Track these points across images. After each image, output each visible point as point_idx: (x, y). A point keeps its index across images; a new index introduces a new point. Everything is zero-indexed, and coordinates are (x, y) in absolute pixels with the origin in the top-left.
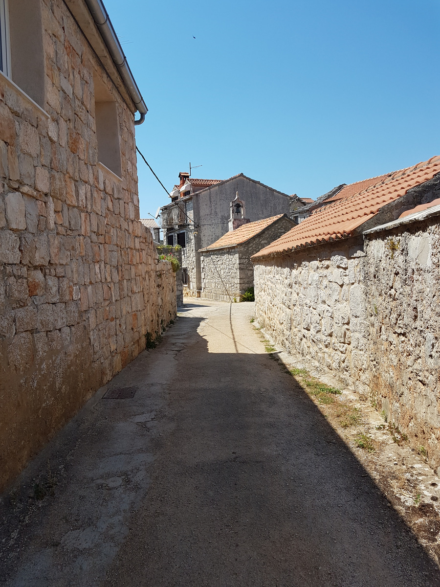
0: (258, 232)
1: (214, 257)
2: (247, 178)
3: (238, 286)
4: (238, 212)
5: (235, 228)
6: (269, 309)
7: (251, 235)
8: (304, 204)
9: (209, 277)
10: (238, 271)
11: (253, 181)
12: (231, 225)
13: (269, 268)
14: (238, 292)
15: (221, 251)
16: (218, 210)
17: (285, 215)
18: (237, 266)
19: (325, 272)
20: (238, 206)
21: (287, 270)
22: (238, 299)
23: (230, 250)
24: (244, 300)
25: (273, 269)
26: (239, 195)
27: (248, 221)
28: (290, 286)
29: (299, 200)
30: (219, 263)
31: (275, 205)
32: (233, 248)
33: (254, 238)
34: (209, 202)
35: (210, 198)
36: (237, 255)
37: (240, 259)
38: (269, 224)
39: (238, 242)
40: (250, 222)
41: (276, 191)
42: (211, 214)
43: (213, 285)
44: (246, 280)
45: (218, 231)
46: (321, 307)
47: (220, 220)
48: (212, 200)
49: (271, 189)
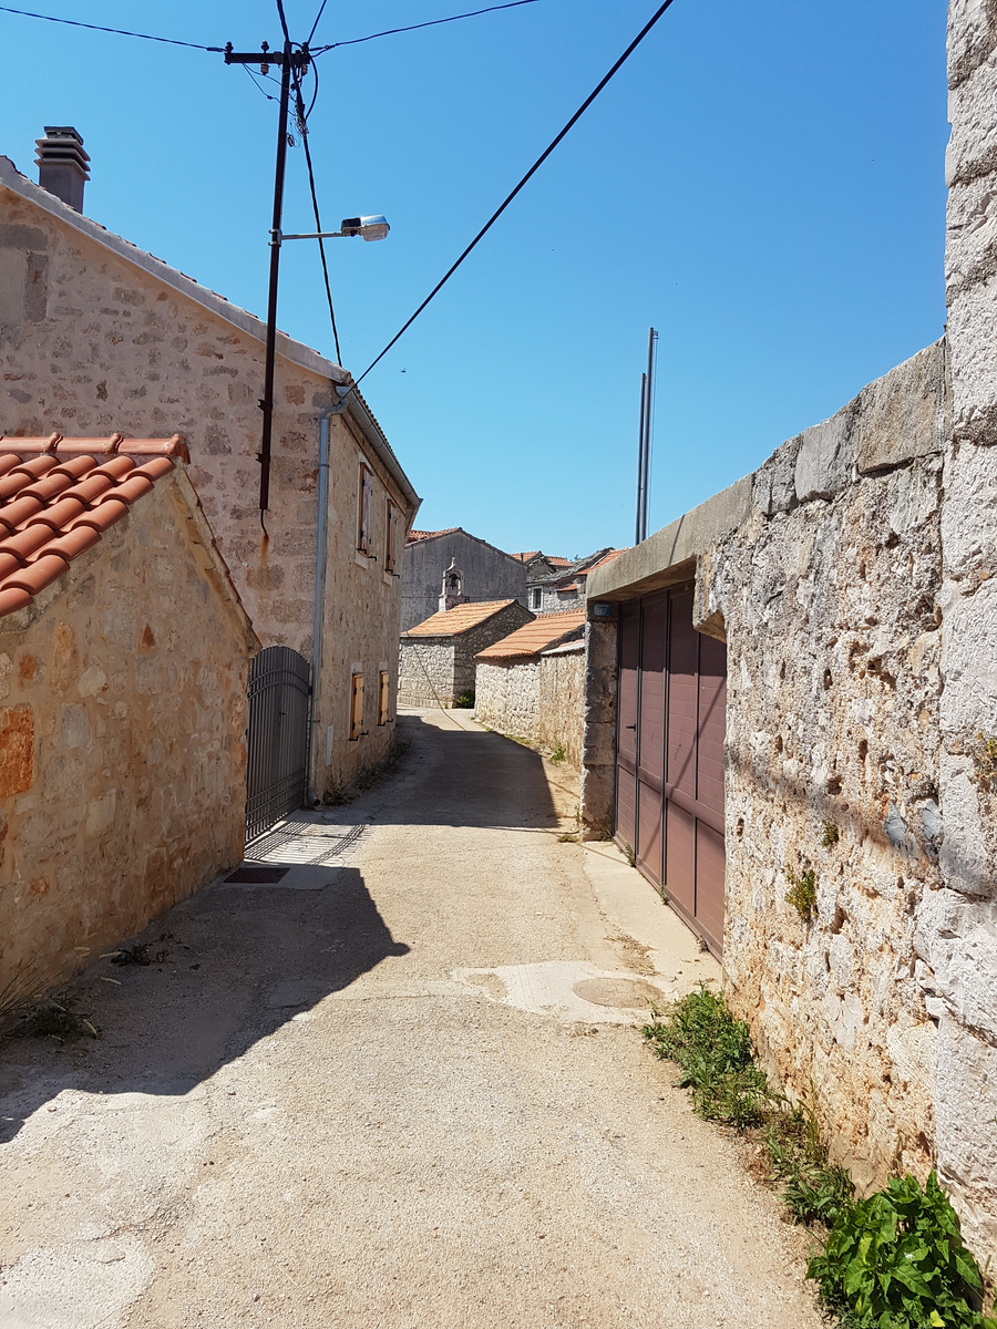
0: (480, 620)
1: (419, 647)
2: (468, 535)
3: (452, 687)
4: (454, 585)
5: (449, 608)
6: (491, 702)
7: (472, 624)
8: (554, 569)
9: (408, 674)
10: (453, 669)
11: (476, 539)
12: (442, 603)
13: (492, 667)
14: (451, 695)
15: (429, 640)
16: (422, 577)
17: (516, 602)
18: (451, 661)
19: (526, 672)
20: (453, 578)
21: (505, 669)
22: (450, 704)
23: (443, 641)
24: (458, 705)
25: (496, 668)
26: (456, 562)
27: (467, 600)
28: (507, 681)
29: (546, 560)
30: (425, 655)
31: (505, 575)
32: (449, 637)
33: (475, 627)
34: (410, 565)
35: (412, 560)
36: (453, 648)
37: (456, 652)
38: (496, 610)
39: (455, 631)
40: (470, 602)
41: (508, 556)
42: (412, 582)
43: (414, 685)
44: (462, 681)
45: (422, 607)
46: (523, 694)
47: (424, 592)
48: (415, 562)
49: (500, 552)
